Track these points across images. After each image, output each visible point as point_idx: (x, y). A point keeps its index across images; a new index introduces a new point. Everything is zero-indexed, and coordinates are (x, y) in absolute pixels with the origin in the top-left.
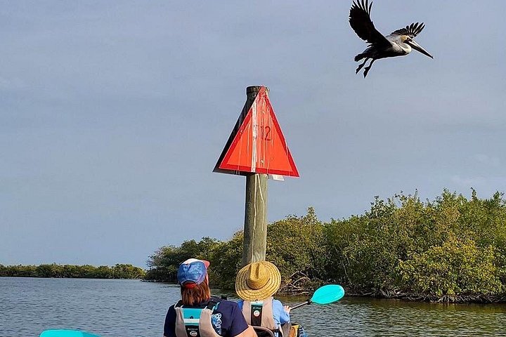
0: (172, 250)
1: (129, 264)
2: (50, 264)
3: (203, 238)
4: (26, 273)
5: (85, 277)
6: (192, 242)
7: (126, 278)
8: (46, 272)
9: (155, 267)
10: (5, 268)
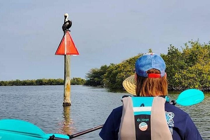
0: (96, 70)
1: (79, 78)
2: (42, 79)
3: (111, 64)
4: (31, 84)
5: (59, 85)
6: (106, 66)
7: (78, 85)
8: (40, 83)
9: (89, 79)
10: (21, 81)
